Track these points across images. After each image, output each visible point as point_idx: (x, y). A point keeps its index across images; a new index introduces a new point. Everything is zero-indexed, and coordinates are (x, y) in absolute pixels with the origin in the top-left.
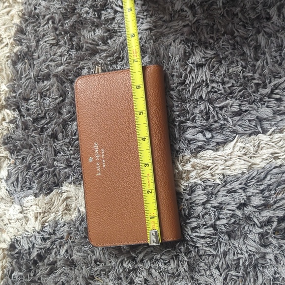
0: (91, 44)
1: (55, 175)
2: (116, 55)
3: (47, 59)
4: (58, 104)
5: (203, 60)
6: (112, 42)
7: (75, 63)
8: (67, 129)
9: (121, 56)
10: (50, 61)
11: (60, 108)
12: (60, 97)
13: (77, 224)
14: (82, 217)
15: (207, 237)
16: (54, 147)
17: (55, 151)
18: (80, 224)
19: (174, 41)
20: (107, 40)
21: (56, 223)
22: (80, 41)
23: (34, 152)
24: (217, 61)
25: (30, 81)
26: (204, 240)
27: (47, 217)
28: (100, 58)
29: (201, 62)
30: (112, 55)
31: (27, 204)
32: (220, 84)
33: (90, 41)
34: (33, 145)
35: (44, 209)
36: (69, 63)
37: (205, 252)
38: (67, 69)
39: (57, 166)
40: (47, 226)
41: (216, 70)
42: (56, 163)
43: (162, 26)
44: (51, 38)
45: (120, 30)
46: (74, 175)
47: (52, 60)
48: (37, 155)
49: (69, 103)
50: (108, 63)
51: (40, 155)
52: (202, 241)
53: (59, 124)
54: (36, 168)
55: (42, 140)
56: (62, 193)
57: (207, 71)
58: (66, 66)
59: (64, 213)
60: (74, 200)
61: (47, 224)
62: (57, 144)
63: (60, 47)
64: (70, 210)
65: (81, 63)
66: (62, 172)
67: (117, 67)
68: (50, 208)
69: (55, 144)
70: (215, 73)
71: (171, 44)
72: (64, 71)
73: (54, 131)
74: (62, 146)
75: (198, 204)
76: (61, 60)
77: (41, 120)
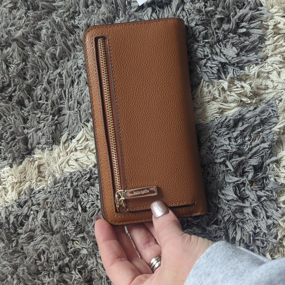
2: (71, 10)
9: (77, 9)
16: (22, 114)
28: (56, 16)
30: (68, 10)
31: (4, 175)
34: (2, 115)
35: (19, 178)
38: (26, 32)
44: (8, 2)
48: (8, 125)
51: (10, 124)
54: (8, 138)
56: (34, 161)
58: (24, 29)
60: (47, 167)
62: (25, 111)
65: (39, 23)
68: (25, 177)
69: (23, 111)
76: (20, 24)
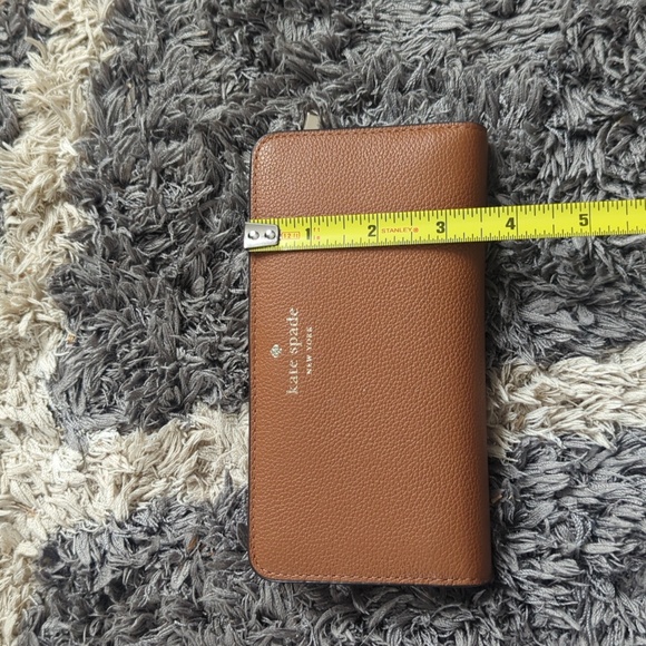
0: (298, 55)
1: (177, 382)
3: (184, 87)
4: (201, 201)
5: (590, 121)
6: (353, 55)
7: (254, 101)
8: (217, 268)
10: (190, 91)
11: (206, 213)
12: (207, 185)
13: (222, 512)
14: (235, 496)
15: (557, 583)
17: (182, 320)
18: (230, 514)
19: (517, 67)
20: (342, 50)
21: (168, 506)
22: (273, 47)
23: (129, 319)
24: (625, 128)
25: (135, 138)
26: (551, 591)
27: (146, 488)
29: (584, 127)
32: (629, 188)
33: (299, 49)
36: (239, 100)
37: (549, 622)
39: (184, 359)
40: (143, 511)
41: (621, 151)
42: (180, 352)
43: (489, 24)
45: (377, 26)
46: (224, 388)
47: (194, 90)
49: (229, 201)
50: (339, 108)
52: (545, 592)
53: (199, 253)
55: (153, 290)
57: (598, 151)
59: (189, 481)
61: (143, 506)
63: (219, 58)
64: (205, 476)
66: (196, 377)
67: (360, 120)
70: (616, 159)
71: (506, 74)
72: (224, 118)
73: (185, 270)
74: (200, 309)
75: (540, 495)
77: (153, 239)
